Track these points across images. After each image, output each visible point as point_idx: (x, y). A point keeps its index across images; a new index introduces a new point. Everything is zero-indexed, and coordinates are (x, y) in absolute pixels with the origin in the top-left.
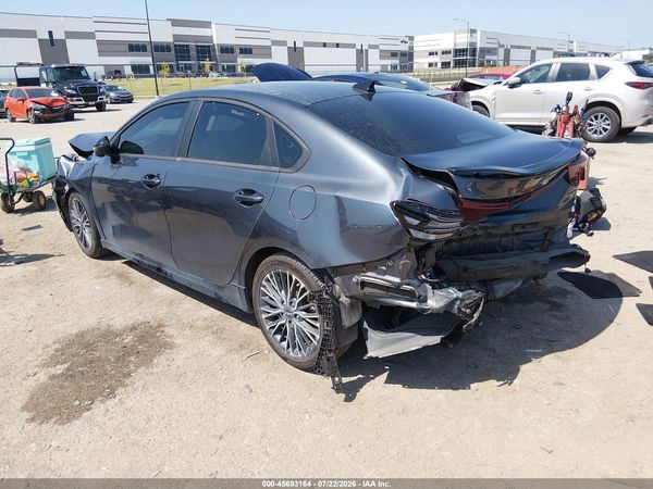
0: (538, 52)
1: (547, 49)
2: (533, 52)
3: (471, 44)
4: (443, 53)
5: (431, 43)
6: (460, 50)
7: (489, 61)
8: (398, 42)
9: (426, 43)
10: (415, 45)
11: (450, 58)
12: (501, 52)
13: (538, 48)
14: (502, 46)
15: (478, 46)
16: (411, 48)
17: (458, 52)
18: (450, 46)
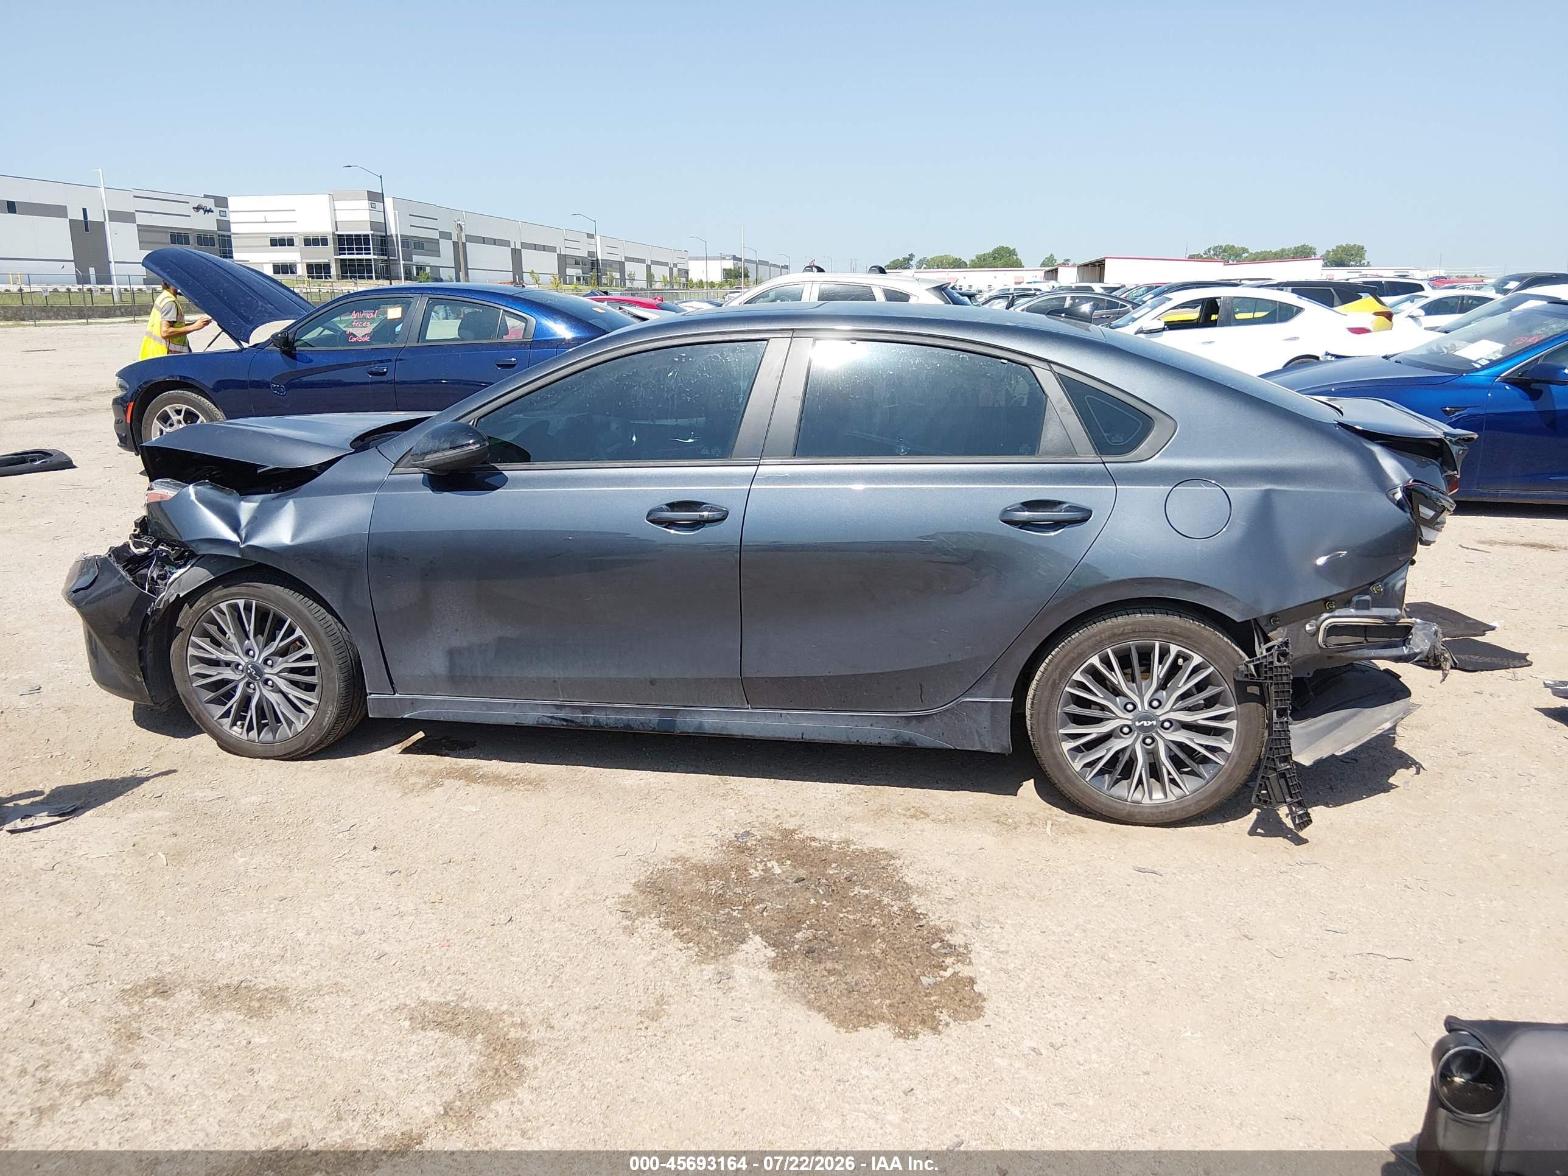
0: (525, 253)
1: (544, 248)
2: (516, 254)
3: (374, 225)
4: (307, 242)
5: (271, 217)
6: (349, 239)
7: (420, 268)
8: (187, 209)
9: (260, 217)
10: (232, 218)
11: (326, 255)
12: (446, 247)
13: (524, 245)
14: (446, 235)
15: (393, 230)
16: (224, 225)
17: (344, 242)
18: (323, 227)
